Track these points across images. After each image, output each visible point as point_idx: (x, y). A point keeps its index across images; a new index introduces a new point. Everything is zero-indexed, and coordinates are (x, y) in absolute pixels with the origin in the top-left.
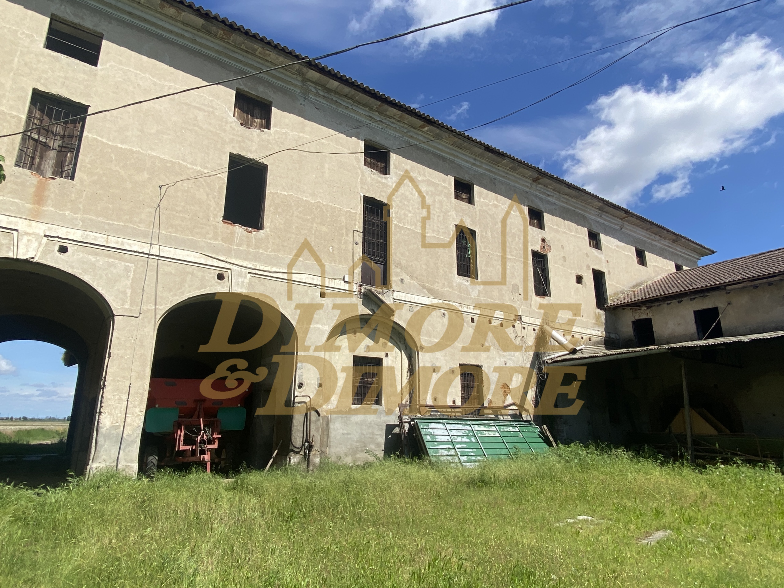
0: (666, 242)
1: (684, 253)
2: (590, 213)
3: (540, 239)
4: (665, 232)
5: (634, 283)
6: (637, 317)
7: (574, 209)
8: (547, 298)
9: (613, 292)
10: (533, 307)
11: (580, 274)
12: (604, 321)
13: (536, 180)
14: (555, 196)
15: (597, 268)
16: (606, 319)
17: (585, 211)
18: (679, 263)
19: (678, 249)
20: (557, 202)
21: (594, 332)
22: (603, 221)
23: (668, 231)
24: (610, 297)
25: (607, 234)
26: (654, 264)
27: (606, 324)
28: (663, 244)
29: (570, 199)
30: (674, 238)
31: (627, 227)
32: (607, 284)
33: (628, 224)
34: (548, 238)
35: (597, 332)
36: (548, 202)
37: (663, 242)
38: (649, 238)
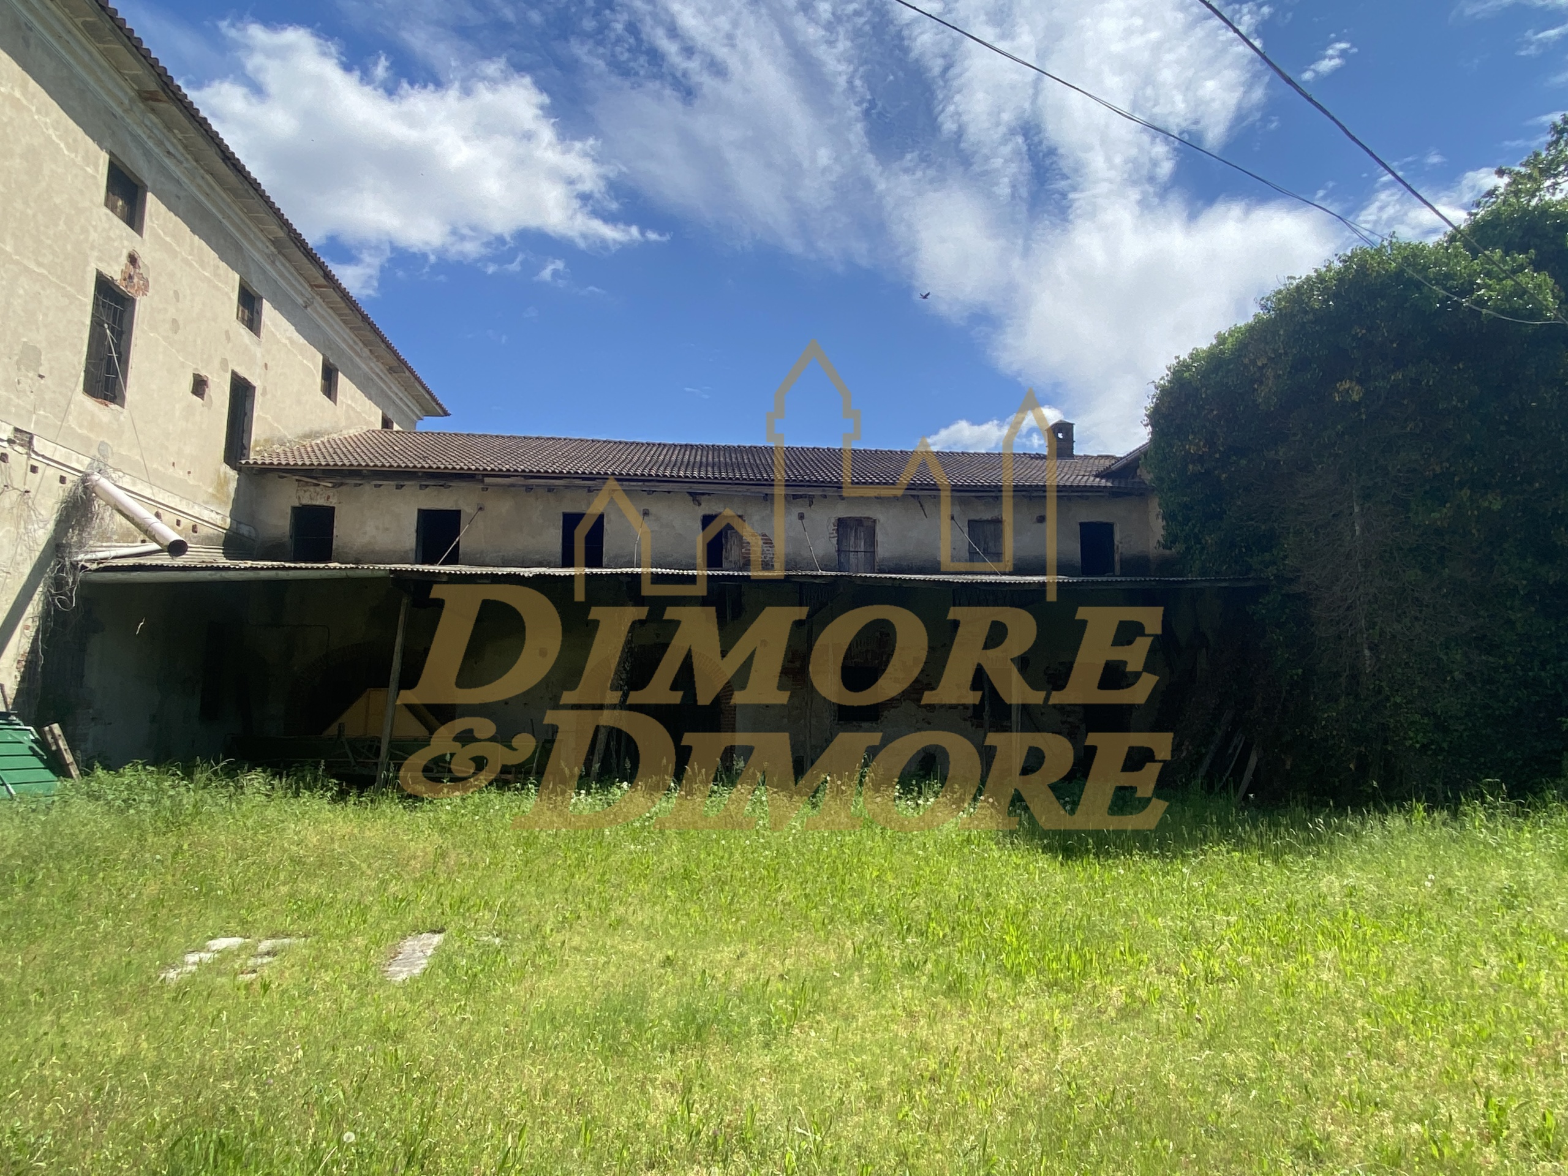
0: (378, 367)
1: (401, 399)
2: (253, 244)
3: (125, 253)
4: (383, 346)
5: (307, 429)
6: (306, 501)
7: (220, 217)
8: (113, 406)
9: (264, 437)
10: (71, 418)
11: (203, 373)
12: (232, 495)
13: (146, 97)
14: (185, 165)
15: (242, 372)
16: (237, 490)
17: (245, 235)
18: (390, 416)
19: (394, 389)
20: (184, 179)
21: (206, 515)
22: (274, 274)
23: (388, 346)
24: (256, 446)
25: (277, 306)
26: (349, 402)
27: (235, 501)
28: (371, 368)
29: (218, 188)
30: (395, 364)
31: (319, 309)
32: (255, 415)
33: (321, 301)
34: (145, 257)
35: (213, 515)
36: (163, 170)
37: (372, 365)
38: (351, 348)
